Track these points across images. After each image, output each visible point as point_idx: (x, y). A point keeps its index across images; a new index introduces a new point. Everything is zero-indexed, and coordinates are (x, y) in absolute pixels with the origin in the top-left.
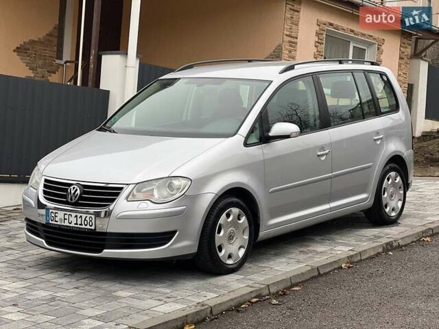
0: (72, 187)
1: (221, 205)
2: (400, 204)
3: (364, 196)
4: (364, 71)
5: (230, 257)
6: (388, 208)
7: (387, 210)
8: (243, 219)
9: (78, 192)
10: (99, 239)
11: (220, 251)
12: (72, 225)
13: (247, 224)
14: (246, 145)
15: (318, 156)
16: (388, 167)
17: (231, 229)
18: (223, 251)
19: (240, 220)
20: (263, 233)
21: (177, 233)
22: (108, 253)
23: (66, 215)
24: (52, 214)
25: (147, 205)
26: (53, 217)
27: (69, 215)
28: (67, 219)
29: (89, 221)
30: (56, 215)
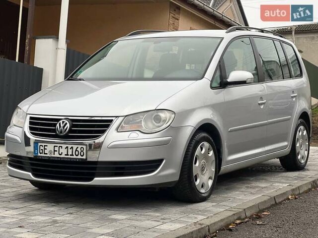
0: (61, 122)
1: (197, 138)
2: (306, 153)
4: (280, 41)
5: (203, 186)
7: (299, 157)
8: (212, 153)
9: (68, 125)
10: (89, 169)
12: (63, 156)
13: (214, 158)
14: (212, 87)
15: (259, 104)
16: (299, 122)
17: (203, 161)
18: (198, 181)
19: (209, 153)
21: (164, 161)
22: (98, 181)
23: (56, 147)
24: (41, 147)
25: (136, 135)
26: (42, 150)
27: (59, 147)
28: (56, 151)
29: (80, 151)
30: (46, 147)
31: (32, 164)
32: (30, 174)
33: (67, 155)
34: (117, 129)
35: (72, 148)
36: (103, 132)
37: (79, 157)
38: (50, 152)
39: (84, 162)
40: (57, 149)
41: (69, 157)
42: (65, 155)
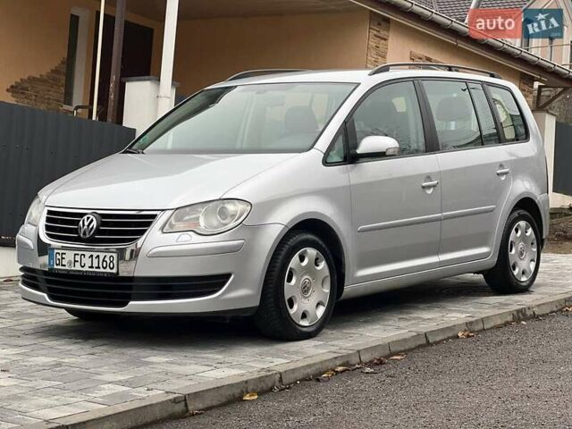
0: (85, 217)
1: (292, 242)
2: (532, 265)
3: (484, 250)
4: (482, 83)
5: (304, 316)
6: (517, 270)
7: (516, 273)
8: (323, 265)
9: (94, 223)
10: (124, 288)
11: (291, 307)
12: (86, 269)
13: (327, 272)
14: (326, 163)
15: (423, 187)
16: (516, 214)
17: (307, 277)
18: (295, 307)
19: (318, 266)
20: (349, 289)
23: (76, 256)
25: (189, 238)
26: (59, 260)
27: (81, 255)
28: (78, 261)
29: (108, 262)
30: (63, 256)
31: (48, 281)
32: (45, 295)
33: (92, 267)
34: (162, 229)
35: (98, 256)
36: (142, 233)
37: (108, 270)
38: (70, 262)
39: (115, 278)
40: (78, 258)
41: (94, 270)
42: (89, 267)
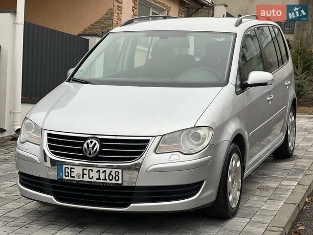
0: (89, 141)
4: (272, 26)
7: (290, 145)
8: (239, 163)
9: (98, 146)
12: (94, 180)
14: (237, 93)
15: (268, 101)
21: (205, 182)
22: (135, 207)
23: (84, 171)
24: (67, 169)
25: (178, 157)
26: (68, 172)
27: (89, 170)
28: (86, 174)
29: (114, 175)
30: (72, 170)
31: (54, 187)
32: (52, 197)
33: (99, 179)
34: (155, 151)
35: (105, 171)
36: (140, 153)
37: (114, 181)
38: (78, 175)
39: (119, 187)
40: (86, 172)
41: (102, 181)
42: (97, 179)
